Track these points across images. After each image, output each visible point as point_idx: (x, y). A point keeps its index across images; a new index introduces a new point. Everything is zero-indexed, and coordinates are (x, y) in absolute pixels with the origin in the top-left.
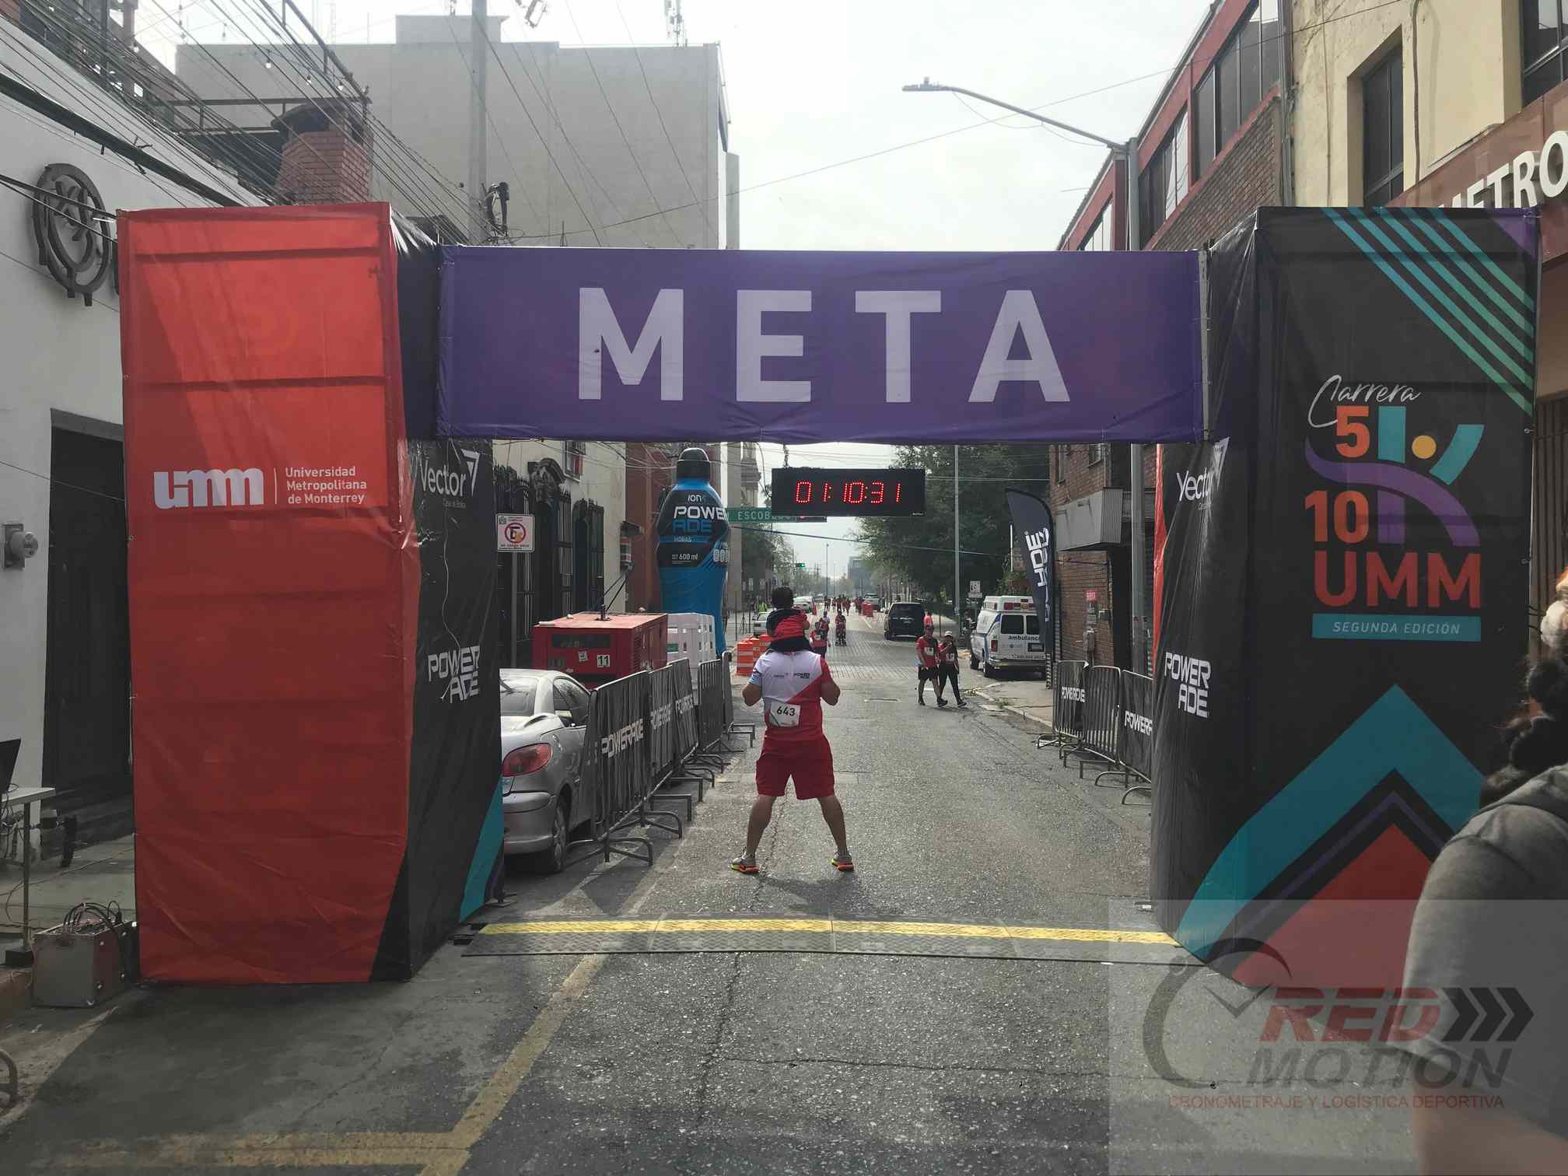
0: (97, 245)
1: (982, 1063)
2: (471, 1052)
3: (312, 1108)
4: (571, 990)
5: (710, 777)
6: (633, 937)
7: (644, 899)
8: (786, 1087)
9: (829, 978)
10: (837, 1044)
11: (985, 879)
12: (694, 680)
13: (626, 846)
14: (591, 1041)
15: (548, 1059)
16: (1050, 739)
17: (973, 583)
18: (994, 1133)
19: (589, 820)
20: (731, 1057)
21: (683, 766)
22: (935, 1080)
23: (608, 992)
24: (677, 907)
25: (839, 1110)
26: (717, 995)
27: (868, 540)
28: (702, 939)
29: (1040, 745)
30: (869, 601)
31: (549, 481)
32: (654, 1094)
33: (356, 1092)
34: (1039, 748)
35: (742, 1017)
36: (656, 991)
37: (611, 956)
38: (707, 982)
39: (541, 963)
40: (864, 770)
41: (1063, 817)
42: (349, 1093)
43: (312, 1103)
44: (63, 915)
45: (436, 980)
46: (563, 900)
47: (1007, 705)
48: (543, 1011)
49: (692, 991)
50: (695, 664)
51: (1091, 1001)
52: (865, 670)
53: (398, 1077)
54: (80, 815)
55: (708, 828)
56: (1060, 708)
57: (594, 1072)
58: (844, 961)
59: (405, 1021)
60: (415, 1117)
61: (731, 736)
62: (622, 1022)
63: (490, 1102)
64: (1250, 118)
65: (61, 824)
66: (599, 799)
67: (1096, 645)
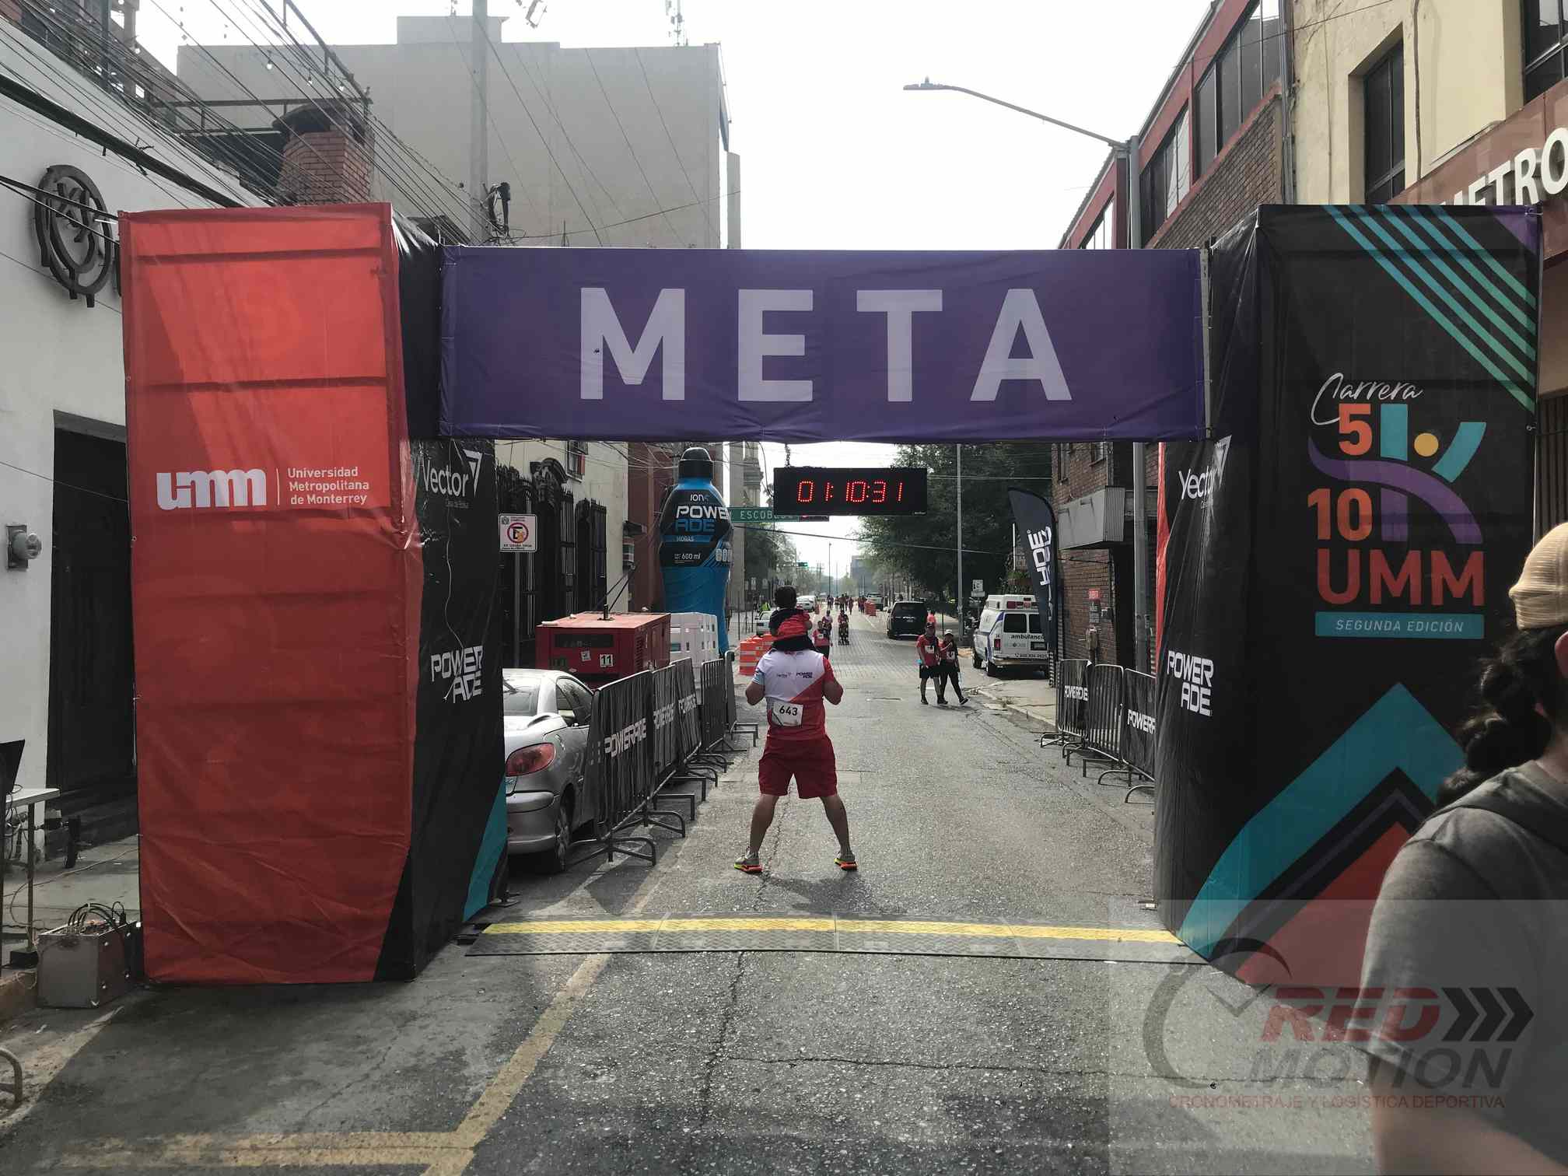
0: (99, 246)
1: (986, 1062)
2: (475, 1051)
3: (316, 1108)
4: (575, 989)
5: (713, 776)
6: (638, 937)
7: (647, 898)
8: (790, 1086)
9: (833, 977)
10: (841, 1043)
11: (988, 878)
12: (697, 679)
13: (630, 845)
14: (594, 1041)
15: (551, 1058)
16: (1053, 738)
17: (975, 582)
18: (998, 1132)
19: (592, 820)
20: (735, 1056)
21: (686, 765)
22: (938, 1079)
23: (611, 991)
24: (680, 907)
25: (843, 1109)
26: (722, 994)
27: (871, 539)
28: (705, 938)
29: (1043, 743)
31: (551, 481)
32: (658, 1093)
33: (360, 1092)
34: (1042, 746)
35: (745, 1016)
36: (659, 990)
37: (614, 956)
38: (711, 981)
39: (544, 963)
40: (867, 769)
41: (1066, 816)
42: (353, 1093)
43: (315, 1103)
44: (66, 916)
45: (439, 980)
46: (567, 899)
47: (1009, 703)
48: (547, 1011)
49: (697, 991)
50: (699, 664)
51: (1095, 999)
52: (869, 669)
53: (402, 1076)
54: (84, 816)
55: (711, 828)
56: (1063, 708)
57: (598, 1072)
58: (847, 960)
59: (409, 1021)
60: (420, 1117)
61: (735, 735)
62: (626, 1021)
63: (494, 1102)
64: (1252, 116)
65: (65, 825)
66: (602, 799)
67: (1099, 644)
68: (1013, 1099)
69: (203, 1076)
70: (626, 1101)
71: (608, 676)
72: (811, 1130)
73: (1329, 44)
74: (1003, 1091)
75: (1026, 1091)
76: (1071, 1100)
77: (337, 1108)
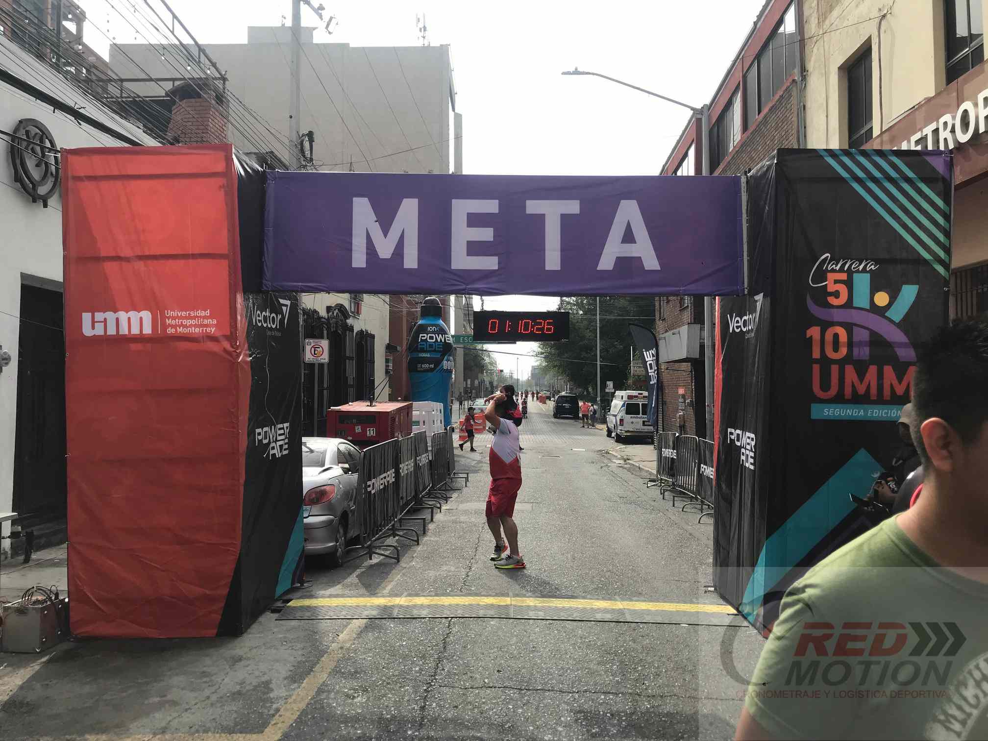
0: (51, 170)
1: (602, 688)
2: (278, 682)
3: (175, 718)
4: (344, 642)
5: (439, 506)
6: (385, 608)
7: (393, 583)
8: (477, 704)
9: (508, 635)
10: (511, 676)
11: (610, 571)
12: (429, 444)
13: (384, 550)
14: (354, 675)
15: (326, 686)
16: (655, 482)
17: (608, 383)
18: (608, 734)
19: (359, 535)
20: (443, 685)
21: (421, 499)
22: (572, 699)
23: (367, 643)
24: (413, 589)
25: (510, 719)
26: (437, 645)
27: (542, 356)
28: (428, 609)
29: (649, 485)
30: (543, 394)
31: (340, 318)
32: (393, 709)
33: (203, 708)
34: (648, 487)
35: (451, 659)
36: (397, 642)
37: (370, 620)
38: (430, 637)
39: (326, 625)
40: (536, 501)
41: (660, 532)
42: (199, 708)
43: (175, 715)
44: (22, 594)
45: (258, 635)
46: (342, 584)
47: (629, 460)
48: (325, 655)
49: (421, 643)
50: (430, 434)
51: (673, 649)
52: (540, 438)
53: (230, 698)
54: (36, 531)
55: (436, 539)
56: (661, 462)
57: (356, 695)
58: (517, 624)
59: (237, 662)
60: (241, 724)
61: (453, 479)
62: (375, 662)
63: (288, 714)
64: (779, 92)
65: (23, 536)
66: (365, 519)
67: (684, 423)
68: (618, 713)
69: (105, 697)
70: (372, 713)
71: (371, 441)
72: (489, 732)
73: (826, 47)
74: (612, 708)
75: (627, 707)
76: (655, 714)
77: (187, 718)
